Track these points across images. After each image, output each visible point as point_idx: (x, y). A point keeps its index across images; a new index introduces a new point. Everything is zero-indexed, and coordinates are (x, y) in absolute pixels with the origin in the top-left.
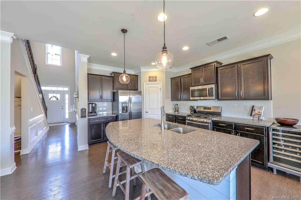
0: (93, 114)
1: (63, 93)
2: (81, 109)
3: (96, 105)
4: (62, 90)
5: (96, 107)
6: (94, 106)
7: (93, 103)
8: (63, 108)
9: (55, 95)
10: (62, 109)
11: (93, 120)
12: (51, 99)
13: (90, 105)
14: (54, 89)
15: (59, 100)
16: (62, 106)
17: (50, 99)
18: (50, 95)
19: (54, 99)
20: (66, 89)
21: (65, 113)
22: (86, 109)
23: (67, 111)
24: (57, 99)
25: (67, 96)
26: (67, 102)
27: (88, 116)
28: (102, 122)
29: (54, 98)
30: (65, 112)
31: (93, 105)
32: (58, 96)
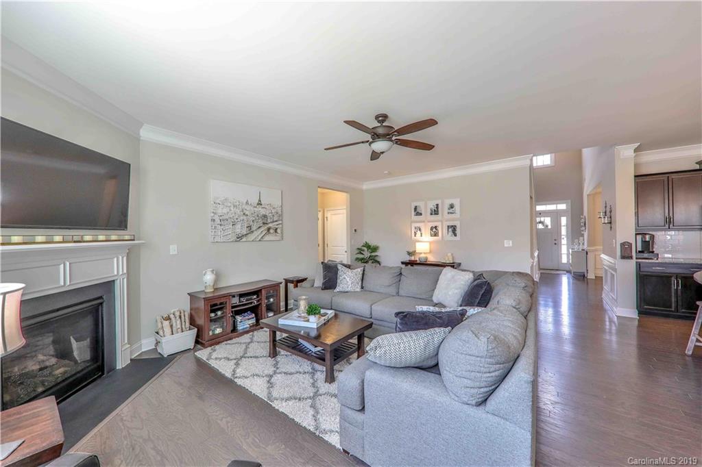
0: (646, 255)
1: (556, 215)
2: (621, 244)
3: (652, 237)
4: (555, 208)
5: (653, 242)
6: (647, 239)
7: (646, 234)
8: (557, 243)
10: (555, 244)
11: (648, 267)
13: (639, 238)
15: (550, 227)
16: (555, 240)
19: (541, 226)
22: (631, 244)
23: (564, 249)
24: (546, 226)
26: (564, 231)
27: (637, 258)
28: (674, 273)
29: (541, 224)
31: (645, 238)
32: (548, 221)
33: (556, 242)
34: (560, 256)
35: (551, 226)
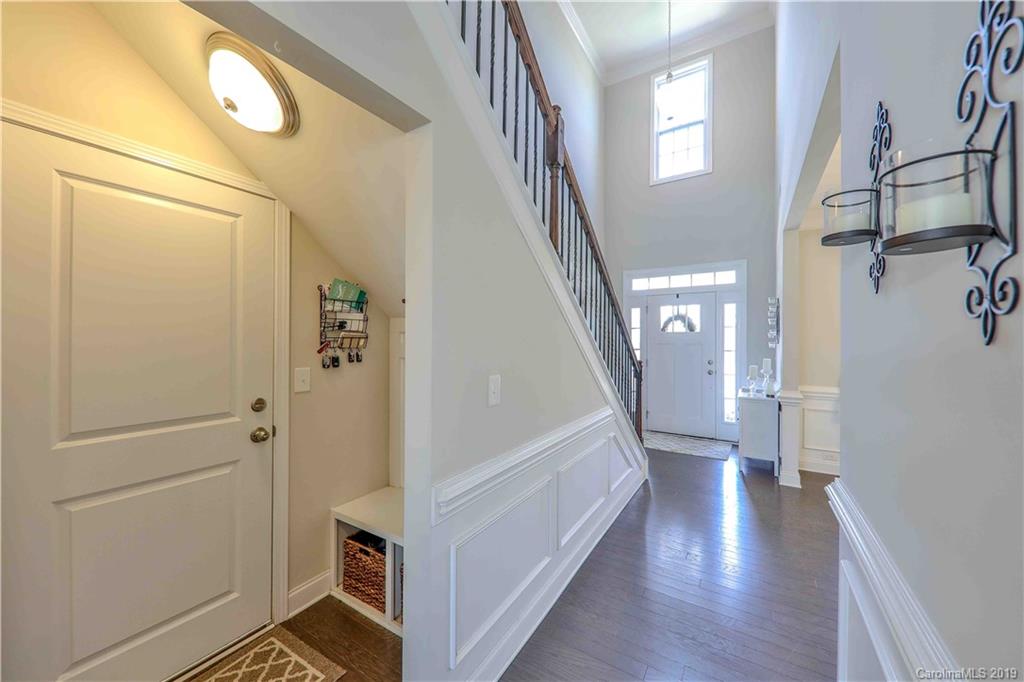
1: (710, 299)
4: (711, 283)
8: (713, 371)
9: (682, 310)
10: (710, 373)
12: (669, 329)
14: (680, 281)
15: (698, 329)
16: (709, 362)
17: (663, 329)
18: (666, 312)
19: (679, 327)
20: (728, 277)
21: (723, 399)
24: (691, 328)
25: (730, 312)
29: (679, 322)
30: (722, 394)
32: (694, 312)
33: (712, 368)
34: (719, 400)
35: (702, 327)
